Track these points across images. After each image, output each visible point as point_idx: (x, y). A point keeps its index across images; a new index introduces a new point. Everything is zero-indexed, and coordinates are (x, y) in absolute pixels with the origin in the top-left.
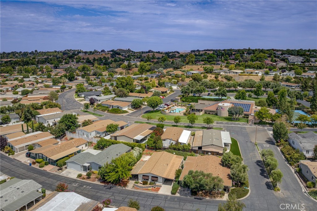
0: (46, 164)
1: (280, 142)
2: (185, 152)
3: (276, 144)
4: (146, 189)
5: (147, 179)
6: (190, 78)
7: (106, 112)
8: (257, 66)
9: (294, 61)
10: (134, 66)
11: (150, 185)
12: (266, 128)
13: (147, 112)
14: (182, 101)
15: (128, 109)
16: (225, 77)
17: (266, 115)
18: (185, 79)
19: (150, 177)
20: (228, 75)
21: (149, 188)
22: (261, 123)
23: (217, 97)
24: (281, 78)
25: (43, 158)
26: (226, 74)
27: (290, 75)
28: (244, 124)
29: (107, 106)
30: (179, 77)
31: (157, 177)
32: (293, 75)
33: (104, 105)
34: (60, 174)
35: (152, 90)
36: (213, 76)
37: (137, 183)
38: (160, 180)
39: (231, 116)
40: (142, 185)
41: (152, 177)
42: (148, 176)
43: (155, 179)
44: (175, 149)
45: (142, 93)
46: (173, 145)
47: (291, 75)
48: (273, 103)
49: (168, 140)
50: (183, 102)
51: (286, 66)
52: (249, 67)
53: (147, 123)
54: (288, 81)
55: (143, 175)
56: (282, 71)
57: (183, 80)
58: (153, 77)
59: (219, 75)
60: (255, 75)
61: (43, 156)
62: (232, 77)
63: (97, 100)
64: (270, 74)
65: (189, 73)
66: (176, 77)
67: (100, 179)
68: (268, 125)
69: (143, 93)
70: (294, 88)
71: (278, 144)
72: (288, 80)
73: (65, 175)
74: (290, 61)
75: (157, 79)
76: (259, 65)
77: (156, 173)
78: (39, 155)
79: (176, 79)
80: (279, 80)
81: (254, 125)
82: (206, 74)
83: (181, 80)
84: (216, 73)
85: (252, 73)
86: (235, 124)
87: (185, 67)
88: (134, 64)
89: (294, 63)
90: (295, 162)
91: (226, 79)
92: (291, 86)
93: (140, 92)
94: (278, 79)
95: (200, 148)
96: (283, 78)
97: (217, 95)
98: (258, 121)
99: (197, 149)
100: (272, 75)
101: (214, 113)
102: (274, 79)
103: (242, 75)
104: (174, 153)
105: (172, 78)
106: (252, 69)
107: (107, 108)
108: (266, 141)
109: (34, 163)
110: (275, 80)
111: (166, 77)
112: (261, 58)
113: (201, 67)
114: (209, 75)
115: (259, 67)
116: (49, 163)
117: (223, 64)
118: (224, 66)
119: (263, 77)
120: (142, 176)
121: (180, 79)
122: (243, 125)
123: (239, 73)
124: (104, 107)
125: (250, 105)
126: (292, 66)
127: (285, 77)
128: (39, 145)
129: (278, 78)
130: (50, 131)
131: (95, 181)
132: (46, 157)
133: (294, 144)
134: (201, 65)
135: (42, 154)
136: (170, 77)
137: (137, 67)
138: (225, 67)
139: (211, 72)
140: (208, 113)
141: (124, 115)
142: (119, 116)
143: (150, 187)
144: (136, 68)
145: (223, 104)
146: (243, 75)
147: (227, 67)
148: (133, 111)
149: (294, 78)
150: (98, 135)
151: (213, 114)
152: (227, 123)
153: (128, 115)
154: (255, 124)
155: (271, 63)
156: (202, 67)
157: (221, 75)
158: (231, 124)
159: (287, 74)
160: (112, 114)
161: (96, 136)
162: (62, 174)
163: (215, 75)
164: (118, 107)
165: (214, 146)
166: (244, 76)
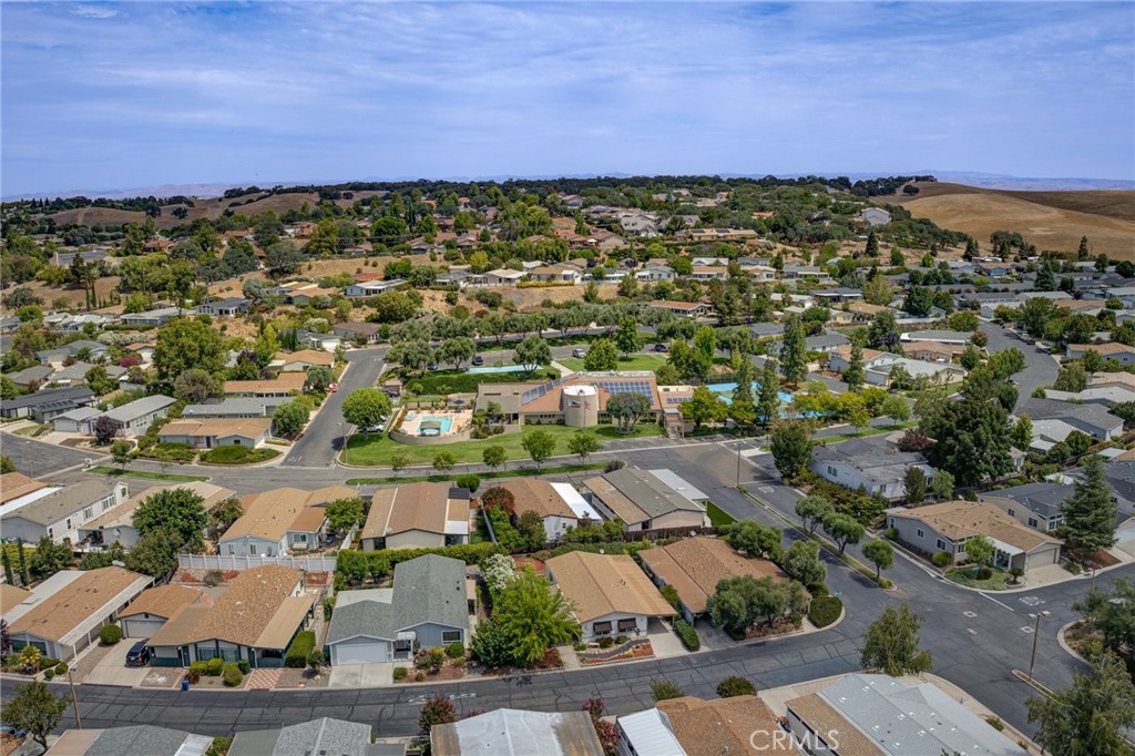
0: (244, 669)
1: (798, 475)
2: (614, 543)
3: (786, 481)
4: (620, 657)
5: (606, 629)
6: (365, 306)
7: (195, 463)
8: (546, 250)
9: (638, 228)
10: (95, 271)
11: (620, 646)
12: (721, 444)
13: (338, 444)
14: (414, 392)
15: (266, 442)
16: (478, 297)
17: (715, 408)
18: (352, 313)
19: (614, 625)
20: (485, 289)
21: (626, 653)
22: (699, 432)
23: (520, 368)
24: (640, 286)
25: (217, 653)
26: (478, 286)
27: (660, 275)
28: (661, 443)
29: (183, 441)
30: (326, 308)
31: (634, 620)
32: (669, 276)
33: (169, 440)
34: (327, 685)
35: (275, 363)
36: (440, 295)
37: (583, 648)
38: (642, 624)
39: (607, 422)
40: (601, 651)
41: (620, 621)
42: (610, 622)
43: (628, 624)
44: (583, 540)
45: (249, 379)
46: (577, 531)
47: (664, 276)
48: (696, 370)
49: (551, 518)
50: (418, 393)
51: (628, 246)
52: (523, 255)
53: (392, 480)
54: (665, 297)
55: (595, 624)
56: (627, 263)
57: (342, 317)
58: (227, 312)
59: (456, 290)
60: (566, 285)
61: (221, 646)
62: (500, 296)
63: (120, 425)
64: (607, 278)
65: (356, 292)
66: (315, 307)
67: (470, 667)
68: (720, 435)
69: (255, 378)
70: (691, 315)
71: (793, 481)
72: (662, 293)
73: (347, 685)
74: (625, 228)
75: (243, 320)
76: (550, 248)
77: (628, 609)
78: (199, 646)
79: (320, 316)
80: (635, 295)
81: (684, 440)
82: (413, 290)
83: (336, 316)
84: (444, 283)
85: (553, 277)
86: (636, 444)
87: (310, 268)
88: (95, 265)
89: (638, 233)
90: (868, 517)
91: (485, 302)
92: (685, 312)
93: (240, 377)
94: (632, 291)
95: (645, 525)
96: (646, 287)
97: (521, 359)
98: (691, 429)
99: (639, 528)
100: (615, 282)
101: (554, 420)
102: (623, 292)
103: (528, 287)
104: (602, 551)
105: (302, 314)
106: (539, 263)
107: (189, 448)
108: (756, 478)
109: (193, 678)
110: (626, 295)
111: (278, 308)
112: (543, 223)
113: (366, 264)
114: (426, 293)
115: (553, 254)
116: (253, 666)
117: (435, 251)
118: (442, 256)
119: (591, 287)
120: (590, 626)
121: (333, 311)
122: (660, 445)
123: (519, 281)
124: (174, 446)
125: (647, 383)
126: (642, 246)
127: (653, 284)
128: (147, 616)
129: (635, 287)
130: (123, 564)
131: (461, 676)
132: (239, 646)
133: (835, 474)
134: (364, 256)
135: (217, 641)
136: (291, 308)
137: (104, 274)
138: (446, 259)
139: (427, 283)
140: (534, 421)
141: (275, 462)
142: (259, 470)
143: (623, 649)
144: (103, 280)
145: (581, 391)
146: (532, 286)
147: (453, 259)
148: (290, 448)
149: (679, 284)
150: (303, 545)
151: (550, 423)
152: (614, 446)
153: (285, 462)
154: (687, 435)
155: (582, 238)
156: (371, 263)
157: (462, 291)
158: (628, 445)
159: (652, 275)
160: (226, 468)
161: (294, 550)
162: (335, 684)
163: (446, 293)
164: (237, 442)
165: (683, 513)
166: (534, 290)
